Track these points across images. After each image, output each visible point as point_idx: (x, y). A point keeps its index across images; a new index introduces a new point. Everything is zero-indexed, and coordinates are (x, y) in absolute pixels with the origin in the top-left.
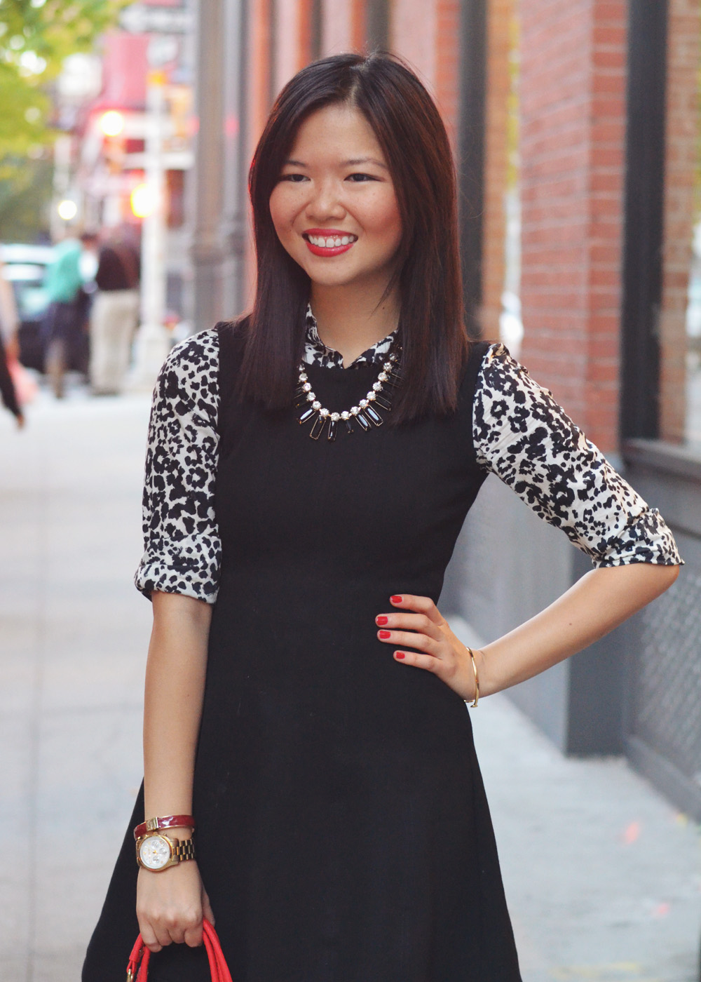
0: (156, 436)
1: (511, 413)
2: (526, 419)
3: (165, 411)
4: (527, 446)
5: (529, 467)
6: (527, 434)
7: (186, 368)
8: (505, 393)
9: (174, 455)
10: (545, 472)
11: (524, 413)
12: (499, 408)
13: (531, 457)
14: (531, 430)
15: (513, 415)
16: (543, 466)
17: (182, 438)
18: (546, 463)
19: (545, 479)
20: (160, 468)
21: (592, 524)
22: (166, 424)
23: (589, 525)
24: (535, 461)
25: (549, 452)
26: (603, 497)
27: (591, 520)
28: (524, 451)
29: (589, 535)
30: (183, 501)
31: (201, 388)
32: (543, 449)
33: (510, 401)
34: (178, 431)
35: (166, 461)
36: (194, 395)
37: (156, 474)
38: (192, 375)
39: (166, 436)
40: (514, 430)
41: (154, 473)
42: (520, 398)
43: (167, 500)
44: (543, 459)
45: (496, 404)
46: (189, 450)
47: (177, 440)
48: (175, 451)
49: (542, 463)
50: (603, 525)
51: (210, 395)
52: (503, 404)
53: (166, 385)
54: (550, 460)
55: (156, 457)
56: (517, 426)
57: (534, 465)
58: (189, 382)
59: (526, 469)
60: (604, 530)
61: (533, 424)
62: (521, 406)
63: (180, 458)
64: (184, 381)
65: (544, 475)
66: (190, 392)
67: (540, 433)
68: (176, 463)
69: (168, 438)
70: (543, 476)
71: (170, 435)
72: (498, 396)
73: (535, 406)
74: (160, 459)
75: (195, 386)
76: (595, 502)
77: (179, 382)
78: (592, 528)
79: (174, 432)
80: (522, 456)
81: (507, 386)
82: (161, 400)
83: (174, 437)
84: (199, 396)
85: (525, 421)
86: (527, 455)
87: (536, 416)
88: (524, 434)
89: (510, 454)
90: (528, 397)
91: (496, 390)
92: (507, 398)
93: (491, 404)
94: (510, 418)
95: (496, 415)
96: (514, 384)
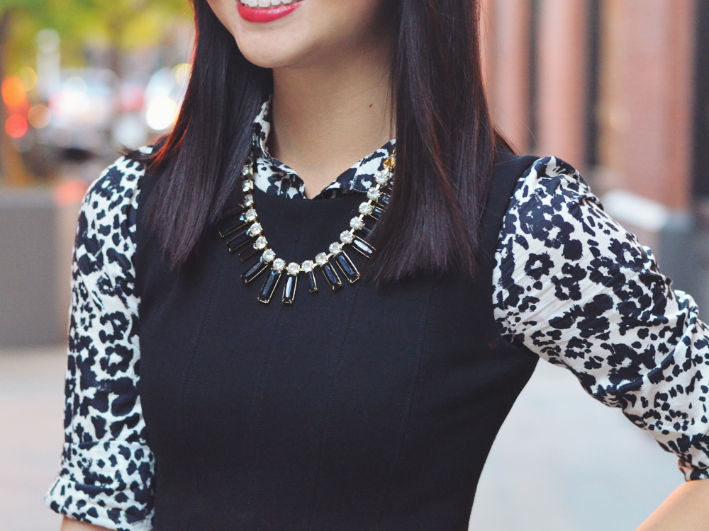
1: (557, 272)
2: (581, 282)
4: (580, 319)
5: (582, 347)
6: (581, 303)
8: (548, 244)
11: (578, 273)
12: (538, 264)
13: (585, 334)
14: (586, 299)
15: (560, 276)
16: (604, 346)
17: (93, 305)
18: (609, 342)
19: (605, 363)
21: (667, 413)
23: (664, 413)
24: (591, 339)
25: (614, 327)
26: (683, 379)
27: (666, 407)
28: (575, 325)
29: (664, 427)
32: (605, 323)
33: (557, 256)
34: (87, 296)
36: (102, 243)
37: (70, 353)
40: (561, 296)
42: (573, 250)
44: (606, 337)
45: (533, 258)
46: (103, 321)
47: (88, 308)
49: (603, 342)
50: (685, 415)
52: (545, 259)
54: (615, 338)
56: (566, 290)
57: (590, 345)
58: (97, 224)
59: (576, 350)
60: (686, 423)
61: (590, 290)
62: (573, 263)
65: (605, 357)
66: (99, 238)
70: (601, 359)
72: (537, 246)
73: (596, 262)
75: (104, 230)
76: (673, 385)
78: (667, 418)
79: (84, 296)
80: (572, 332)
81: (554, 233)
83: (85, 303)
84: (109, 244)
85: (578, 285)
86: (580, 331)
87: (597, 277)
88: (577, 303)
89: (552, 329)
90: (586, 249)
91: (534, 238)
92: (551, 251)
93: (527, 258)
94: (554, 280)
95: (535, 274)
96: (567, 229)
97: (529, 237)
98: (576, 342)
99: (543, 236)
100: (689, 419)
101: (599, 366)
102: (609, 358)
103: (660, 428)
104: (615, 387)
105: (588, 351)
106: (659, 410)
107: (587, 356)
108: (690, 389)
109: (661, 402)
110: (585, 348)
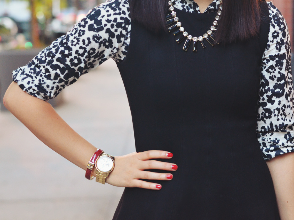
1: (278, 39)
4: (277, 59)
5: (272, 70)
8: (280, 29)
10: (278, 76)
11: (283, 43)
12: (276, 34)
13: (276, 65)
14: (281, 53)
15: (279, 41)
16: (279, 72)
18: (281, 72)
19: (276, 79)
21: (282, 113)
23: (281, 112)
24: (277, 68)
27: (284, 111)
28: (275, 61)
32: (282, 64)
33: (281, 34)
38: (109, 15)
40: (276, 48)
44: (281, 69)
45: (275, 32)
49: (279, 71)
50: (286, 116)
52: (278, 33)
54: (283, 71)
56: (278, 46)
57: (275, 70)
59: (270, 70)
60: (285, 119)
62: (283, 39)
64: (103, 17)
65: (277, 77)
70: (275, 77)
72: (277, 28)
76: (289, 104)
77: (100, 16)
78: (281, 115)
80: (272, 63)
81: (282, 26)
85: (281, 47)
86: (275, 63)
87: (286, 47)
88: (279, 53)
89: (269, 59)
91: (277, 26)
92: (280, 31)
93: (274, 31)
94: (277, 41)
95: (274, 37)
96: (285, 27)
97: (276, 25)
98: (272, 67)
99: (280, 26)
100: (286, 118)
101: (273, 80)
102: (278, 78)
103: (277, 117)
104: (274, 90)
105: (274, 72)
106: (281, 111)
107: (272, 74)
109: (283, 108)
110: (273, 71)
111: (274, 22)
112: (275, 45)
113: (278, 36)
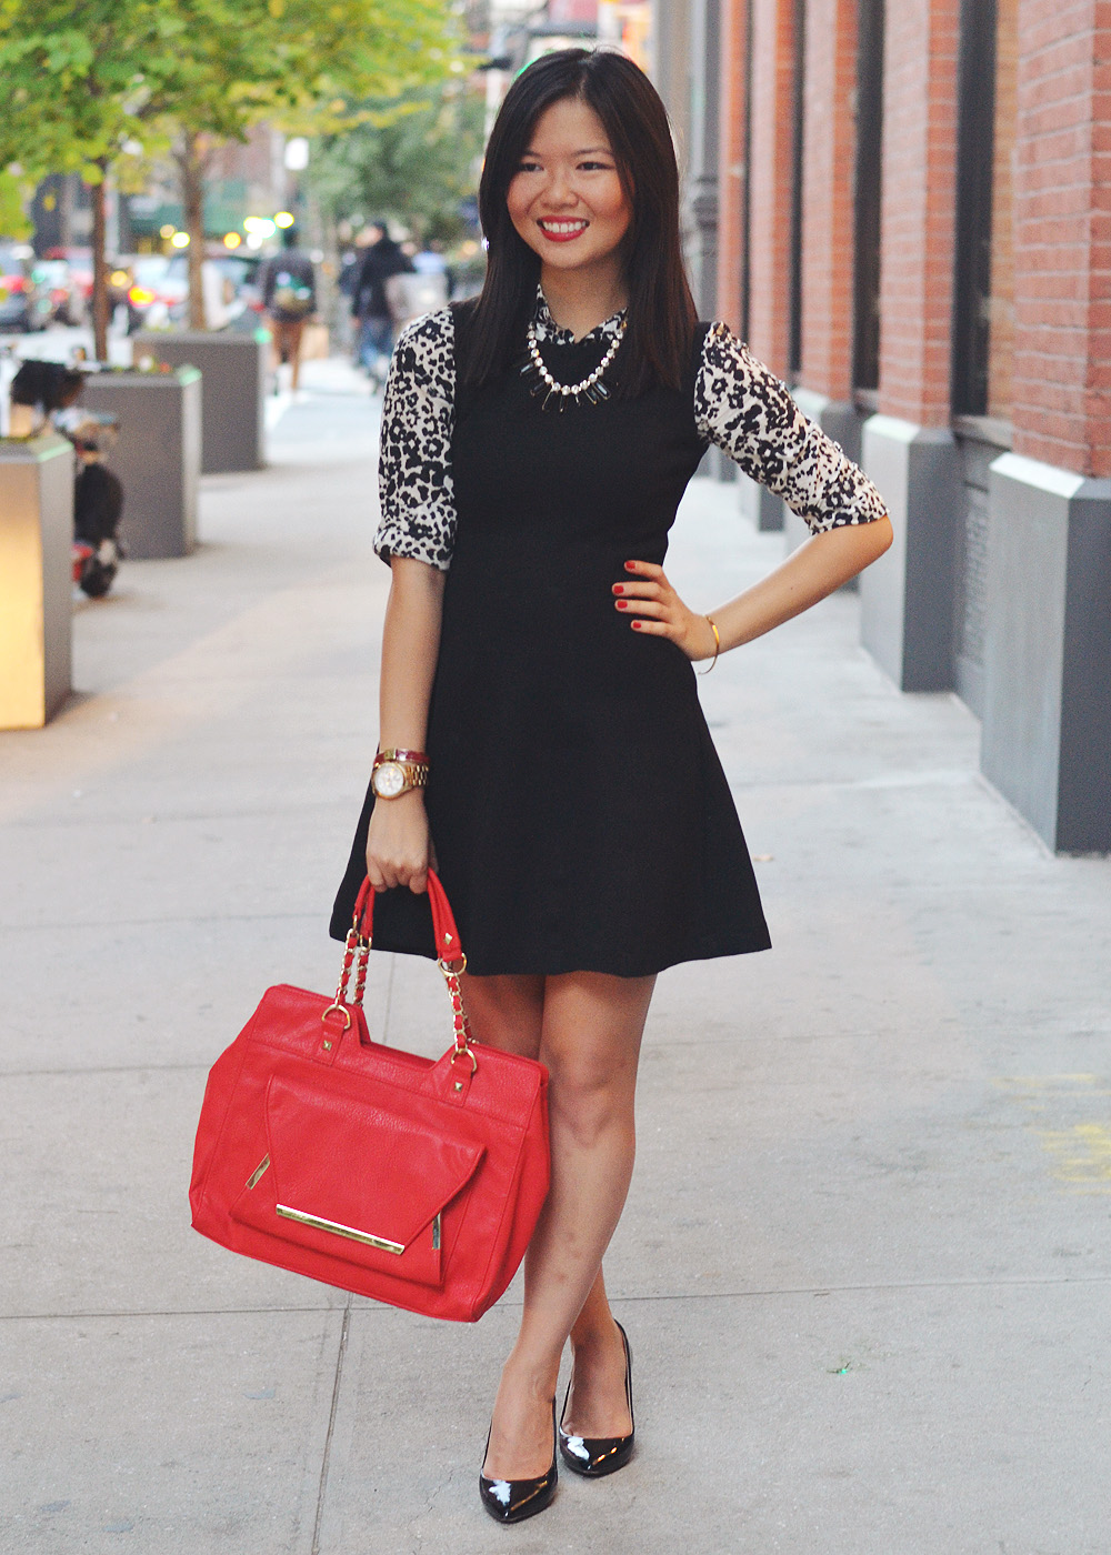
0: (393, 408)
1: (730, 390)
2: (744, 396)
3: (402, 385)
4: (742, 422)
5: (743, 442)
6: (744, 410)
7: (424, 345)
8: (725, 371)
9: (411, 426)
10: (756, 445)
11: (742, 390)
12: (719, 385)
14: (747, 407)
15: (732, 392)
16: (756, 439)
17: (419, 410)
18: (759, 437)
19: (755, 452)
20: (395, 439)
21: (796, 489)
22: (403, 397)
24: (749, 434)
25: (762, 428)
27: (794, 485)
28: (739, 427)
30: (418, 470)
31: (438, 364)
32: (757, 425)
33: (730, 378)
34: (415, 403)
35: (402, 431)
36: (432, 372)
37: (392, 444)
38: (429, 352)
39: (403, 408)
40: (732, 406)
41: (390, 443)
42: (739, 375)
43: (403, 468)
44: (757, 433)
45: (716, 381)
46: (426, 421)
47: (414, 412)
48: (412, 422)
49: (755, 436)
50: (807, 491)
51: (447, 372)
52: (723, 381)
53: (404, 360)
54: (763, 436)
55: (393, 428)
56: (735, 402)
57: (747, 438)
58: (427, 358)
59: (740, 444)
61: (749, 401)
62: (739, 384)
63: (418, 430)
64: (421, 358)
65: (756, 448)
66: (427, 368)
67: (756, 410)
68: (412, 435)
69: (406, 410)
70: (754, 449)
71: (407, 407)
72: (719, 374)
73: (753, 384)
74: (397, 430)
75: (433, 363)
76: (798, 470)
77: (418, 358)
78: (796, 493)
79: (411, 405)
80: (738, 432)
81: (728, 364)
82: (399, 374)
83: (411, 409)
84: (436, 372)
85: (742, 399)
86: (742, 430)
87: (753, 393)
88: (741, 411)
89: (727, 431)
90: (746, 375)
91: (717, 368)
92: (726, 376)
93: (713, 382)
94: (729, 395)
95: (717, 392)
96: (735, 362)
97: (713, 368)
98: (740, 439)
99: (722, 366)
106: (791, 487)
108: (810, 473)
109: (791, 482)
111: (709, 361)
112: (728, 403)
113: (725, 384)
